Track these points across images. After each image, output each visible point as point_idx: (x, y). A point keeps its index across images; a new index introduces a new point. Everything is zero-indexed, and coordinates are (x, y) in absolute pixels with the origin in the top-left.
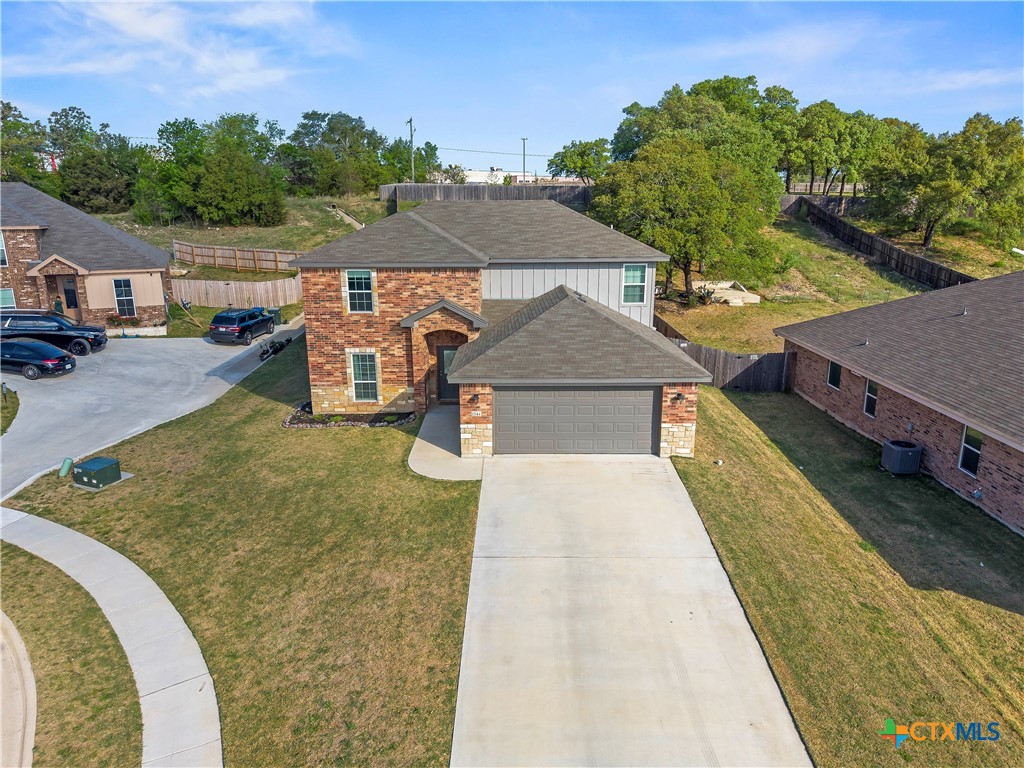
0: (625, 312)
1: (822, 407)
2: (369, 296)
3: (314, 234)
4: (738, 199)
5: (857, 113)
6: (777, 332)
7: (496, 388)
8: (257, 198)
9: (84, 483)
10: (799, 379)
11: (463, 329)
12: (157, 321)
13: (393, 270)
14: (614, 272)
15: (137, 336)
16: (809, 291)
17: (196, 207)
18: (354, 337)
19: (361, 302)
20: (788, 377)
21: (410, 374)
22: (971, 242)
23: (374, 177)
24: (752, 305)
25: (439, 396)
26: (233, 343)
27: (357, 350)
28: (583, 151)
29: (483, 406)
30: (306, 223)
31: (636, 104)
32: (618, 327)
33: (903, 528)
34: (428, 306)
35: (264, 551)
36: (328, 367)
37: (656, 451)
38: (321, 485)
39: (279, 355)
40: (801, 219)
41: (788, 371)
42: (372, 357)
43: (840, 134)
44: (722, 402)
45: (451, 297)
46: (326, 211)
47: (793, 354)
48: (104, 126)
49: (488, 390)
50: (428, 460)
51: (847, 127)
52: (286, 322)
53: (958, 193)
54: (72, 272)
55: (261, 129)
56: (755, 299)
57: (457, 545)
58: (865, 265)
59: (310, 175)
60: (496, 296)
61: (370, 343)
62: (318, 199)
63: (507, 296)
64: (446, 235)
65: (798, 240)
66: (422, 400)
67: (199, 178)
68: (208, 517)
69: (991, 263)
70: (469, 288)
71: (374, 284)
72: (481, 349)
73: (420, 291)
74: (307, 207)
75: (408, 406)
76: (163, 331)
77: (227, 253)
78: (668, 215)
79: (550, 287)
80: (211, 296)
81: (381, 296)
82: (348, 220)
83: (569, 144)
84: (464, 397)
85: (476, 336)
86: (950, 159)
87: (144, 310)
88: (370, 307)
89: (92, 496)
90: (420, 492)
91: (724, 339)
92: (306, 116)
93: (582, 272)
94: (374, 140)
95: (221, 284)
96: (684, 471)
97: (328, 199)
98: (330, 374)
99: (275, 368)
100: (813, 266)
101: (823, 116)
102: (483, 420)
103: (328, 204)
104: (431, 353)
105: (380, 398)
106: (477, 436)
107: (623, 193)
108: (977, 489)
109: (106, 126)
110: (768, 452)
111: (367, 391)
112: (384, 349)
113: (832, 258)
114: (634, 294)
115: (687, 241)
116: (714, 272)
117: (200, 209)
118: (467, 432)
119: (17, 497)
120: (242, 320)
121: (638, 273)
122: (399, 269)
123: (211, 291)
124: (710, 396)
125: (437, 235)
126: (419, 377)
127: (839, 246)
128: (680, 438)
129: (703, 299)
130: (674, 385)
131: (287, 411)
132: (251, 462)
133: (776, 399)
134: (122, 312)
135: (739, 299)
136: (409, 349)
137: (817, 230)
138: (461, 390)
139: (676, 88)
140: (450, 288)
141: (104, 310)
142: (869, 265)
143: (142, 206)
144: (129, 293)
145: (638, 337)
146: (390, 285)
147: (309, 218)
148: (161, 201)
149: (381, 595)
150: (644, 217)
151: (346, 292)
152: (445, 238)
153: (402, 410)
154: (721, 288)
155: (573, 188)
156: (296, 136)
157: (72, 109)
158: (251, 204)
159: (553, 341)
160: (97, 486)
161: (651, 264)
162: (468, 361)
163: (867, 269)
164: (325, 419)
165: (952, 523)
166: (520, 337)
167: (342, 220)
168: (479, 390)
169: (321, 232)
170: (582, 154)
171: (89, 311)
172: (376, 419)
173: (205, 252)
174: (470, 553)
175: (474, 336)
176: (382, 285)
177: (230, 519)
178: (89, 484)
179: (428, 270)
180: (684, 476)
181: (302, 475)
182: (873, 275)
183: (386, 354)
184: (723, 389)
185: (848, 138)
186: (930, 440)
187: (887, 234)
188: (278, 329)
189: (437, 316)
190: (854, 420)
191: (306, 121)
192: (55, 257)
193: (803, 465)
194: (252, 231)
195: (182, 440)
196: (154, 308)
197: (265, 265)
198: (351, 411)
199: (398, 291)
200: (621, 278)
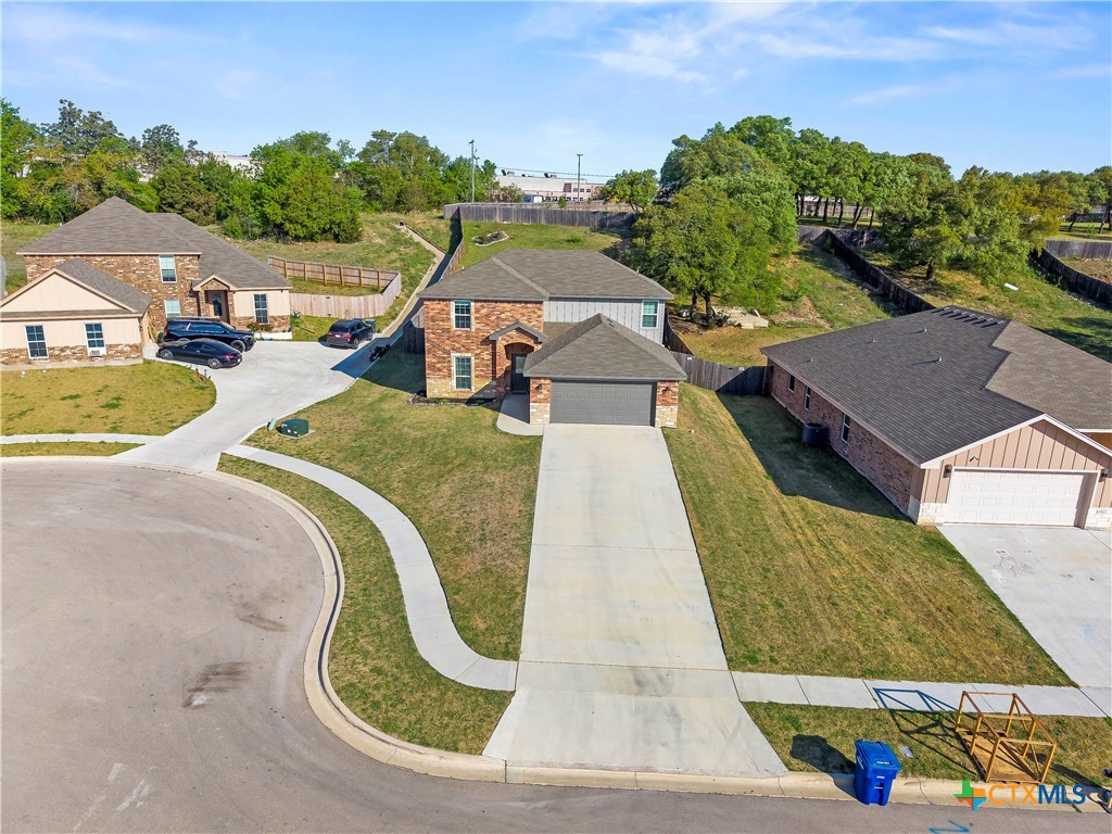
0: (643, 333)
1: (785, 406)
2: (469, 318)
3: (388, 252)
4: (748, 242)
5: (884, 154)
6: (764, 350)
7: (553, 380)
8: (339, 217)
9: (288, 434)
10: (774, 387)
11: (531, 343)
12: (283, 328)
13: (485, 301)
14: (636, 306)
15: (271, 340)
16: (813, 316)
17: (282, 224)
18: (457, 345)
19: (463, 322)
20: (767, 384)
21: (494, 372)
22: (972, 277)
23: (436, 194)
24: (760, 329)
25: (512, 389)
26: (346, 348)
27: (458, 355)
28: (632, 180)
29: (545, 392)
30: (379, 241)
31: (684, 137)
32: (632, 344)
33: (798, 471)
34: (508, 326)
35: (419, 467)
36: (438, 365)
37: (652, 424)
38: (444, 436)
39: (384, 357)
40: (826, 250)
41: (767, 378)
42: (469, 360)
43: (865, 173)
44: (713, 400)
45: (523, 321)
46: (395, 229)
47: (771, 368)
48: (193, 143)
49: (548, 381)
50: (508, 424)
51: (871, 167)
52: (379, 332)
53: (947, 238)
54: (225, 288)
55: (333, 146)
56: (764, 323)
57: (530, 465)
58: (869, 295)
59: (379, 192)
60: (553, 320)
61: (468, 350)
62: (385, 215)
63: (561, 320)
64: (520, 276)
65: (817, 271)
66: (502, 390)
67: (288, 198)
68: (379, 451)
69: (980, 296)
70: (536, 315)
71: (473, 310)
72: (543, 356)
73: (503, 316)
74: (378, 224)
75: (491, 393)
76: (289, 335)
77: (316, 268)
78: (690, 255)
79: (592, 314)
80: (314, 307)
81: (476, 318)
82: (417, 238)
83: (621, 172)
84: (533, 386)
85: (540, 347)
86: (942, 206)
87: (275, 318)
88: (469, 326)
89: (296, 442)
90: (507, 440)
91: (731, 355)
92: (375, 135)
93: (614, 305)
94: (436, 157)
95: (323, 297)
96: (667, 434)
97: (394, 215)
98: (439, 370)
99: (384, 367)
100: (823, 295)
101: (849, 157)
102: (545, 400)
103: (395, 221)
104: (507, 358)
105: (473, 388)
106: (540, 410)
107: (654, 237)
108: (847, 450)
109: (195, 143)
110: (732, 430)
111: (464, 383)
112: (476, 355)
113: (842, 289)
114: (650, 321)
115: (702, 276)
116: (725, 300)
117: (288, 226)
118: (534, 408)
119: (249, 440)
120: (353, 329)
121: (653, 307)
122: (489, 301)
123: (314, 303)
124: (705, 396)
125: (515, 277)
126: (500, 373)
127: (852, 277)
128: (668, 415)
129: (721, 322)
130: (665, 381)
131: (407, 396)
132: (396, 424)
133: (756, 400)
134: (259, 320)
135: (750, 322)
136: (494, 355)
137: (838, 261)
138: (531, 381)
139: (718, 127)
140: (523, 315)
141: (245, 318)
142: (871, 296)
143: (233, 221)
144: (265, 306)
145: (644, 351)
146: (483, 311)
147: (382, 236)
148: (253, 217)
149: (491, 485)
150: (671, 257)
151: (453, 315)
152: (519, 280)
153: (487, 397)
154: (735, 314)
155: (623, 214)
156: (365, 154)
157: (164, 127)
158: (332, 222)
159: (590, 352)
160: (296, 436)
161: (662, 301)
162: (536, 363)
163: (869, 299)
164: (437, 401)
165: (827, 469)
166: (569, 349)
167: (411, 238)
168: (542, 381)
169: (394, 250)
170: (631, 184)
171: (235, 319)
172: (470, 402)
173: (296, 266)
174: (538, 468)
175: (538, 348)
176: (477, 311)
177: (392, 452)
178: (292, 434)
179: (509, 302)
180: (666, 437)
181: (431, 431)
182: (871, 305)
183: (479, 358)
184: (718, 392)
185: (874, 177)
186: (831, 423)
187: (897, 268)
188: (375, 336)
189: (514, 333)
190: (799, 413)
191: (375, 140)
192: (213, 276)
193: (753, 438)
194: (332, 246)
195: (340, 411)
196: (282, 318)
197: (350, 280)
198: (453, 396)
199: (487, 316)
200: (642, 310)
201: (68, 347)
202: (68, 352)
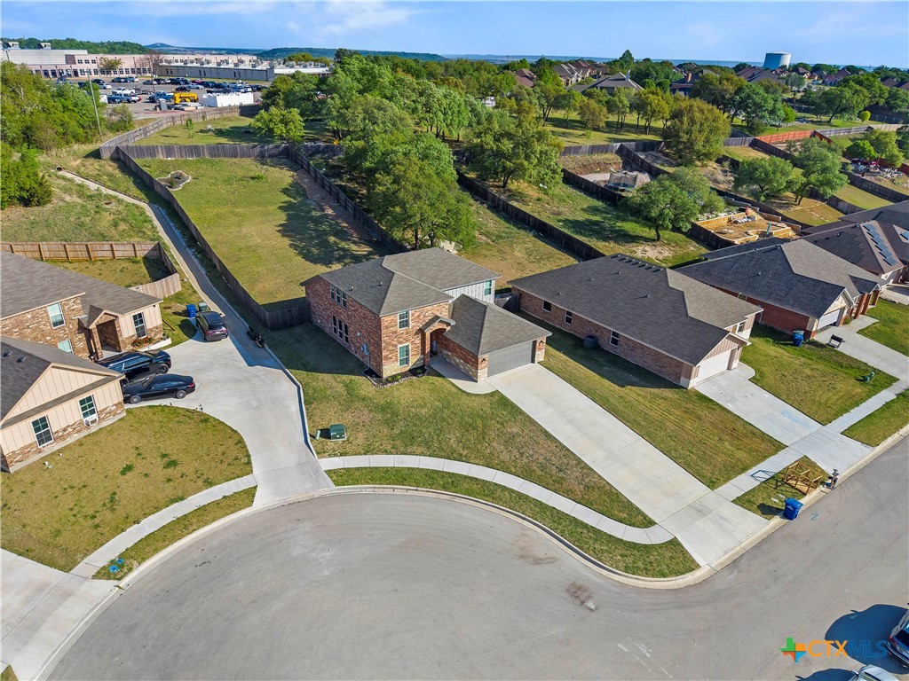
1: (540, 318)
2: (408, 321)
8: (28, 183)
9: (337, 439)
10: (524, 305)
12: (159, 336)
18: (401, 340)
19: (404, 324)
20: (519, 304)
21: (423, 349)
27: (401, 345)
29: (486, 362)
32: (513, 318)
36: (390, 356)
37: (533, 361)
42: (407, 347)
47: (520, 294)
50: (466, 386)
61: (407, 341)
66: (428, 360)
70: (445, 308)
71: (410, 315)
73: (428, 314)
75: (421, 363)
76: (169, 342)
81: (412, 320)
87: (151, 330)
88: (407, 326)
93: (470, 287)
96: (547, 367)
102: (485, 366)
105: (410, 363)
106: (483, 373)
108: (618, 350)
111: (405, 362)
118: (480, 373)
122: (420, 307)
126: (428, 351)
128: (540, 355)
130: (541, 338)
131: (365, 380)
134: (139, 335)
136: (423, 340)
140: (438, 311)
141: (130, 338)
144: (142, 322)
146: (416, 315)
151: (398, 321)
153: (418, 367)
155: (279, 146)
158: (21, 189)
159: (498, 331)
164: (394, 379)
166: (486, 331)
168: (485, 356)
171: (124, 342)
172: (414, 373)
175: (449, 328)
176: (413, 315)
183: (413, 344)
186: (598, 334)
192: (105, 312)
196: (157, 328)
198: (398, 372)
199: (419, 316)
200: (484, 286)
201: (68, 426)
202: (70, 429)
